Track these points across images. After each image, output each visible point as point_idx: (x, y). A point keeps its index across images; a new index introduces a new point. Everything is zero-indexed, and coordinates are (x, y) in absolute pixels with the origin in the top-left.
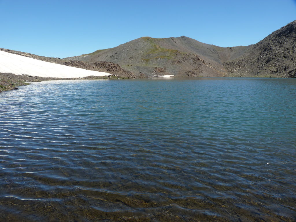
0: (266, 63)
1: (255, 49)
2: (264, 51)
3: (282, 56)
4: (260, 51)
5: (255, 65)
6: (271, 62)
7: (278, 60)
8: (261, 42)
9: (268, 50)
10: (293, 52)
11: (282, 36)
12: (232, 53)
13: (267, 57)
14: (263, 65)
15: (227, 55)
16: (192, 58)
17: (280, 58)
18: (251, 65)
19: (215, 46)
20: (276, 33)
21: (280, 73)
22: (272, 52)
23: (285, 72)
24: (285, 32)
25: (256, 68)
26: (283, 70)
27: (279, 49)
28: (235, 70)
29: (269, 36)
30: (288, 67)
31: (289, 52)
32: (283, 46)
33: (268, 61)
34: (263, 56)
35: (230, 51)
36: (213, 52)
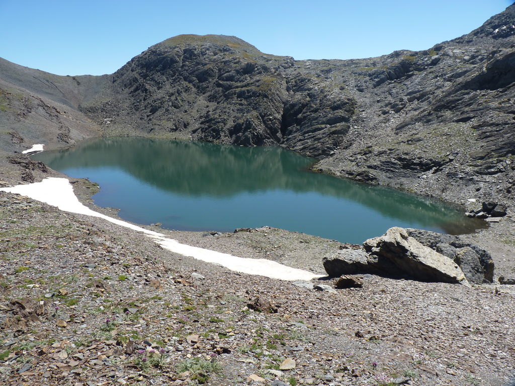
0: (153, 114)
1: (116, 84)
3: (170, 104)
5: (135, 114)
6: (158, 113)
7: (167, 110)
10: (183, 101)
11: (153, 70)
12: (82, 88)
13: (148, 103)
15: (76, 92)
16: (39, 105)
17: (168, 107)
18: (128, 113)
19: (45, 73)
22: (151, 95)
23: (188, 130)
25: (139, 121)
26: (183, 127)
28: (108, 122)
29: (128, 63)
30: (188, 124)
31: (177, 99)
32: (162, 87)
33: (154, 111)
34: (141, 100)
35: (76, 84)
36: (49, 86)
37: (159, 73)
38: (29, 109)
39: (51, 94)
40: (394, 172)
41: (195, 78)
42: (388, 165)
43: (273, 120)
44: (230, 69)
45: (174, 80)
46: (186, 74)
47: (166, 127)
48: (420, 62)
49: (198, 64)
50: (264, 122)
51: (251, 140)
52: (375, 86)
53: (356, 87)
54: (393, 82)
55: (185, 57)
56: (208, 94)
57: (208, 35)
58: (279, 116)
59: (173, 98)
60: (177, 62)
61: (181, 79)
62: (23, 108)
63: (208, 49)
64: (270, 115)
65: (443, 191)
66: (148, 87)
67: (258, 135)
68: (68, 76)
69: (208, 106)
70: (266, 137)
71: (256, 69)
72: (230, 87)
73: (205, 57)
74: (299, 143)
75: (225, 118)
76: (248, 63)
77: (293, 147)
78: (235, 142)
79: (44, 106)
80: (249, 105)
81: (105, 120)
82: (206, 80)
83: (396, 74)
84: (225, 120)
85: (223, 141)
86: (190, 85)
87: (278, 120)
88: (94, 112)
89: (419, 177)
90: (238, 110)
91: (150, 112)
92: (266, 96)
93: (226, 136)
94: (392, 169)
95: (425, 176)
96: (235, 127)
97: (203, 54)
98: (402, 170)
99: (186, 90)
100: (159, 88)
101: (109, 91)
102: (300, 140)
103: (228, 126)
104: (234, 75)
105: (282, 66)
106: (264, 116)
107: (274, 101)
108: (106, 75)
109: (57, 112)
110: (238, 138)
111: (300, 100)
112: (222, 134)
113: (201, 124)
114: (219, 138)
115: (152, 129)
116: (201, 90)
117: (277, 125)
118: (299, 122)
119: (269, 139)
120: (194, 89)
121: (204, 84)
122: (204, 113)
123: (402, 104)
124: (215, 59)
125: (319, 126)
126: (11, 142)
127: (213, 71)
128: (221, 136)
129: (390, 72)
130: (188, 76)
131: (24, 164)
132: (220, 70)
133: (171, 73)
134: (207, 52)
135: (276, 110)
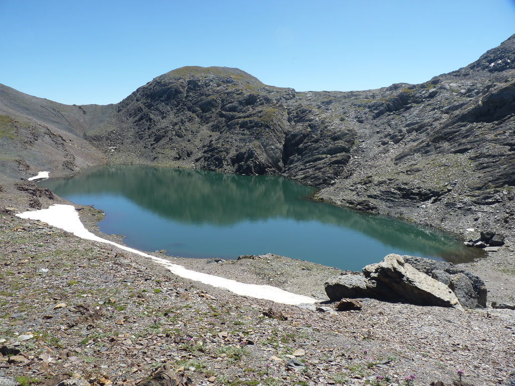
0: (157, 143)
1: (121, 113)
3: (174, 133)
5: (139, 143)
6: (162, 142)
7: (171, 139)
8: (126, 103)
10: (186, 130)
11: (157, 100)
12: (87, 117)
13: (152, 132)
15: (82, 121)
17: (172, 136)
18: (133, 142)
19: (52, 102)
22: (155, 125)
23: (191, 159)
25: (143, 149)
26: (186, 156)
27: (163, 121)
28: (112, 150)
29: (133, 93)
30: (191, 153)
31: (180, 129)
32: (166, 117)
33: (158, 139)
34: (145, 129)
35: (82, 113)
36: (55, 115)
37: (164, 103)
38: (36, 137)
39: (58, 123)
40: (393, 201)
41: (198, 109)
42: (387, 194)
43: (275, 150)
44: (233, 100)
45: (178, 110)
46: (190, 104)
47: (169, 156)
48: (418, 95)
49: (202, 94)
50: (266, 151)
51: (253, 169)
52: (374, 118)
53: (356, 118)
54: (392, 113)
55: (189, 88)
56: (211, 124)
57: (212, 67)
58: (281, 146)
59: (177, 127)
60: (181, 93)
61: (185, 109)
62: (30, 136)
63: (212, 81)
64: (272, 144)
65: (442, 221)
66: (152, 116)
67: (260, 164)
68: (74, 105)
69: (211, 136)
70: (268, 167)
71: (258, 100)
72: (233, 118)
73: (208, 88)
74: (300, 173)
75: (228, 147)
76: (250, 94)
77: (295, 176)
78: (238, 170)
79: (50, 134)
80: (251, 134)
81: (110, 148)
82: (209, 110)
83: (395, 106)
84: (227, 149)
85: (226, 170)
86: (194, 115)
87: (280, 149)
88: (99, 140)
89: (418, 207)
90: (240, 140)
91: (154, 141)
92: (269, 127)
93: (229, 165)
94: (391, 198)
95: (424, 206)
96: (238, 156)
97: (207, 85)
98: (401, 200)
99: (190, 120)
100: (163, 118)
101: (114, 120)
102: (302, 169)
103: (230, 155)
104: (236, 105)
105: (284, 98)
106: (266, 146)
107: (276, 131)
108: (112, 105)
109: (63, 140)
110: (240, 167)
111: (301, 131)
112: (225, 163)
113: (204, 153)
114: (221, 167)
115: (155, 158)
116: (205, 120)
117: (279, 154)
118: (300, 152)
119: (270, 168)
120: (197, 119)
121: (208, 115)
122: (207, 142)
123: (401, 136)
124: (218, 90)
125: (320, 156)
126: (17, 169)
127: (216, 102)
128: (223, 165)
129: (389, 104)
130: (192, 106)
131: (31, 191)
132: (223, 101)
133: (176, 103)
134: (211, 83)
135: (278, 140)
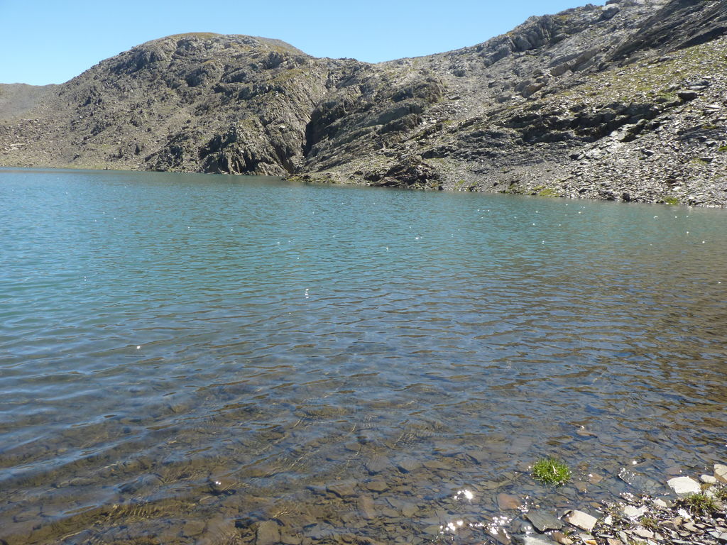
0: (94, 135)
1: (62, 97)
2: (84, 105)
3: (128, 119)
4: (76, 105)
5: (66, 136)
6: (105, 133)
7: (120, 129)
8: (75, 82)
9: (95, 104)
10: (151, 114)
11: (122, 73)
13: (94, 119)
14: (85, 139)
17: (123, 124)
18: (57, 136)
20: (109, 64)
21: (126, 159)
22: (104, 109)
23: (138, 157)
24: (129, 65)
25: (70, 146)
26: (133, 154)
27: (119, 102)
28: (15, 148)
30: (143, 147)
31: (141, 112)
32: (127, 97)
33: (96, 131)
37: (129, 76)
41: (183, 81)
43: (286, 132)
44: (242, 65)
45: (151, 86)
46: (171, 76)
47: (102, 153)
49: (194, 60)
50: (267, 132)
51: (230, 162)
52: (487, 65)
53: (450, 68)
55: (178, 53)
56: (195, 105)
58: (301, 127)
60: (162, 60)
61: (162, 84)
63: (217, 41)
64: (282, 122)
66: (104, 97)
67: (245, 156)
69: (189, 122)
70: (265, 160)
71: (286, 62)
73: (208, 51)
76: (272, 54)
80: (249, 107)
81: (12, 145)
82: (200, 81)
85: (184, 168)
86: (173, 92)
87: (299, 132)
89: (574, 157)
91: (91, 133)
92: (280, 91)
93: (193, 160)
95: (596, 152)
97: (208, 47)
99: (163, 99)
100: (121, 98)
103: (200, 143)
104: (246, 72)
106: (270, 122)
107: (296, 100)
108: (53, 85)
112: (186, 157)
114: (178, 164)
115: (77, 156)
116: (187, 99)
117: (295, 141)
118: (333, 133)
119: (269, 162)
120: (177, 98)
121: (195, 90)
123: (538, 81)
124: (223, 52)
125: (364, 129)
127: (214, 68)
128: (182, 161)
129: (518, 39)
130: (174, 79)
132: (227, 67)
133: (149, 74)
134: (215, 44)
135: (296, 115)
